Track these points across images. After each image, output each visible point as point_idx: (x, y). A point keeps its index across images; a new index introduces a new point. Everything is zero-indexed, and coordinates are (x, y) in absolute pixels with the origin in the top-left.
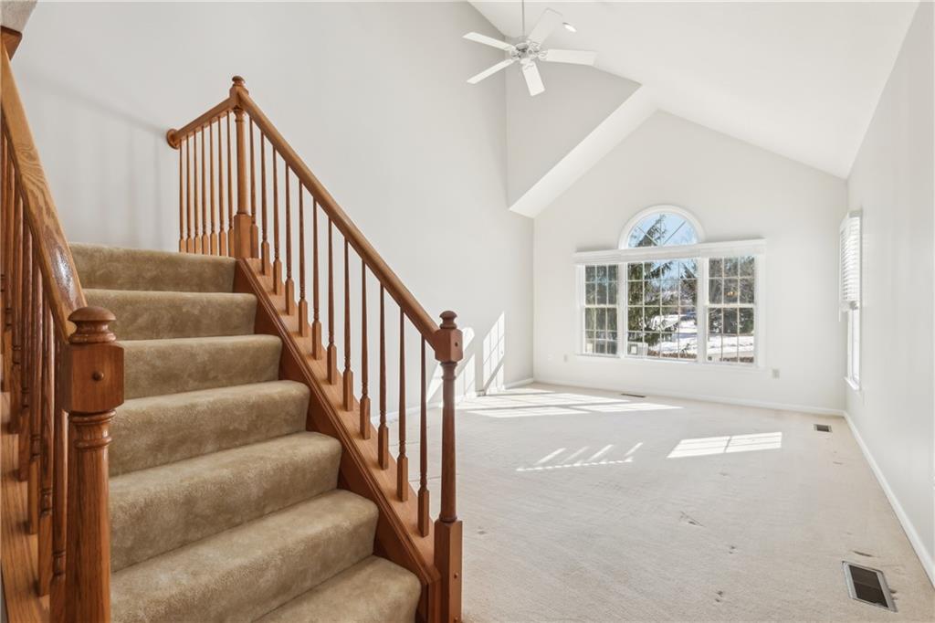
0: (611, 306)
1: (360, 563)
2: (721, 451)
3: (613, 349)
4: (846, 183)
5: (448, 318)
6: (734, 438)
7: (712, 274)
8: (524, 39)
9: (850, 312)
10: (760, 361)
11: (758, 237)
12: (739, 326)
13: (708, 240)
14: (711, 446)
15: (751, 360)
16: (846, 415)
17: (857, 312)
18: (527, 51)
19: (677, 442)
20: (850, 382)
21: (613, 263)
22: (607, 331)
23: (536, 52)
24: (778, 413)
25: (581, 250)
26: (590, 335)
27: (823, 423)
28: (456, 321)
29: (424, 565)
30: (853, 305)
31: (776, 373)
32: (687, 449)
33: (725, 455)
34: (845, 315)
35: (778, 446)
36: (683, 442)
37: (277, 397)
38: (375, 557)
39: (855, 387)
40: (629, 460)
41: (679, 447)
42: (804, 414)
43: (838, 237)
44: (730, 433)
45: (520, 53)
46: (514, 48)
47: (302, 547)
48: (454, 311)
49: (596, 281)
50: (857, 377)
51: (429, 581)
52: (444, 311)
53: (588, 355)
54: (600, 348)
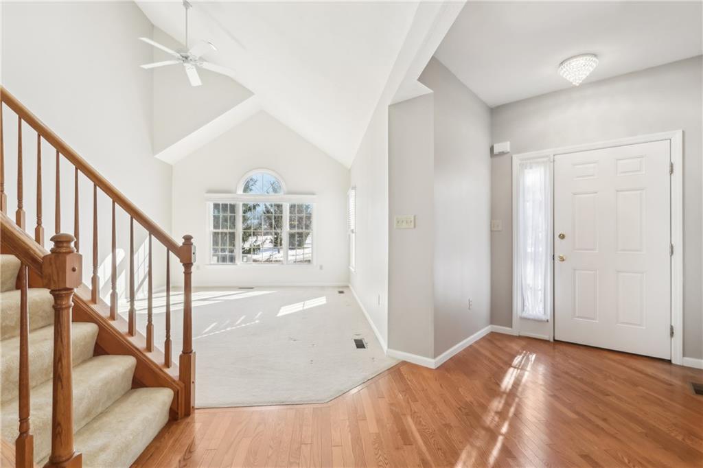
0: (232, 231)
1: (126, 394)
2: (301, 309)
3: (232, 259)
4: (349, 171)
5: (188, 239)
6: (306, 302)
7: (290, 213)
8: (187, 50)
9: (351, 234)
10: (314, 262)
11: (313, 194)
12: (297, 243)
13: (289, 193)
14: (296, 308)
15: (309, 261)
16: (350, 285)
17: (354, 234)
18: (189, 59)
19: (279, 309)
20: (351, 268)
21: (232, 203)
22: (228, 247)
23: (195, 60)
24: (322, 288)
25: (210, 192)
26: (215, 250)
27: (341, 290)
28: (192, 240)
29: (174, 381)
30: (352, 231)
31: (321, 267)
32: (285, 311)
33: (304, 310)
34: (349, 236)
35: (325, 302)
36: (282, 308)
37: (37, 299)
38: (133, 390)
39: (353, 270)
40: (257, 321)
41: (281, 311)
42: (334, 287)
43: (347, 198)
44: (304, 300)
45: (184, 59)
46: (179, 55)
47: (100, 384)
48: (190, 234)
49: (221, 215)
50: (354, 266)
51: (179, 388)
52: (185, 234)
53: (214, 264)
54: (224, 259)
